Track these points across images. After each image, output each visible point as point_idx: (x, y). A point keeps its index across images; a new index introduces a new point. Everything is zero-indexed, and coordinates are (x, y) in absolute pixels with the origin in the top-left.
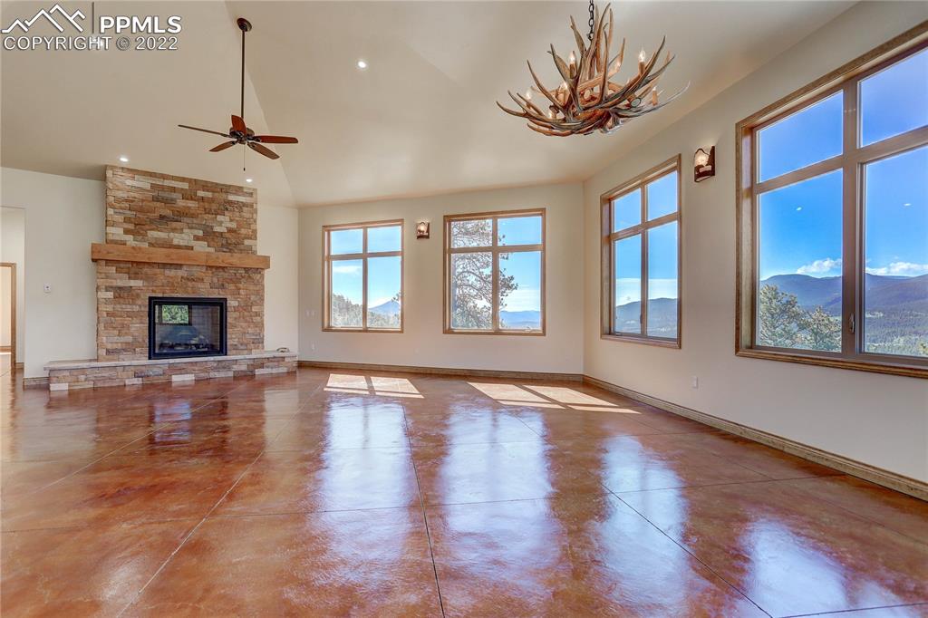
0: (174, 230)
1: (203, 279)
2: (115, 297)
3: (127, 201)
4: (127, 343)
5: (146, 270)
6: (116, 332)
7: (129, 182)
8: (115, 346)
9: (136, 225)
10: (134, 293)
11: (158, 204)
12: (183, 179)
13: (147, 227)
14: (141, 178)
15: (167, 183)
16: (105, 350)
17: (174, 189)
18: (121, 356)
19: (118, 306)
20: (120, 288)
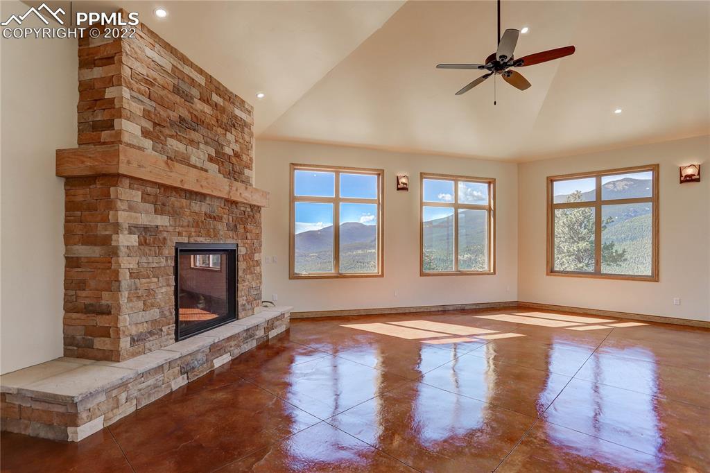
0: (192, 142)
1: (222, 217)
2: (140, 244)
3: (147, 81)
4: (154, 322)
5: (174, 200)
6: (141, 304)
7: (149, 52)
8: (141, 329)
9: (155, 124)
10: (161, 237)
11: (178, 99)
12: (201, 71)
13: (167, 131)
14: (163, 52)
15: (187, 70)
16: (129, 339)
17: (193, 82)
18: (148, 345)
19: (144, 260)
20: (146, 229)
